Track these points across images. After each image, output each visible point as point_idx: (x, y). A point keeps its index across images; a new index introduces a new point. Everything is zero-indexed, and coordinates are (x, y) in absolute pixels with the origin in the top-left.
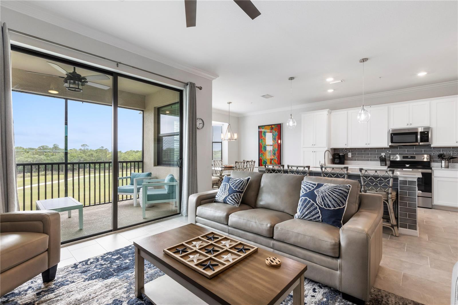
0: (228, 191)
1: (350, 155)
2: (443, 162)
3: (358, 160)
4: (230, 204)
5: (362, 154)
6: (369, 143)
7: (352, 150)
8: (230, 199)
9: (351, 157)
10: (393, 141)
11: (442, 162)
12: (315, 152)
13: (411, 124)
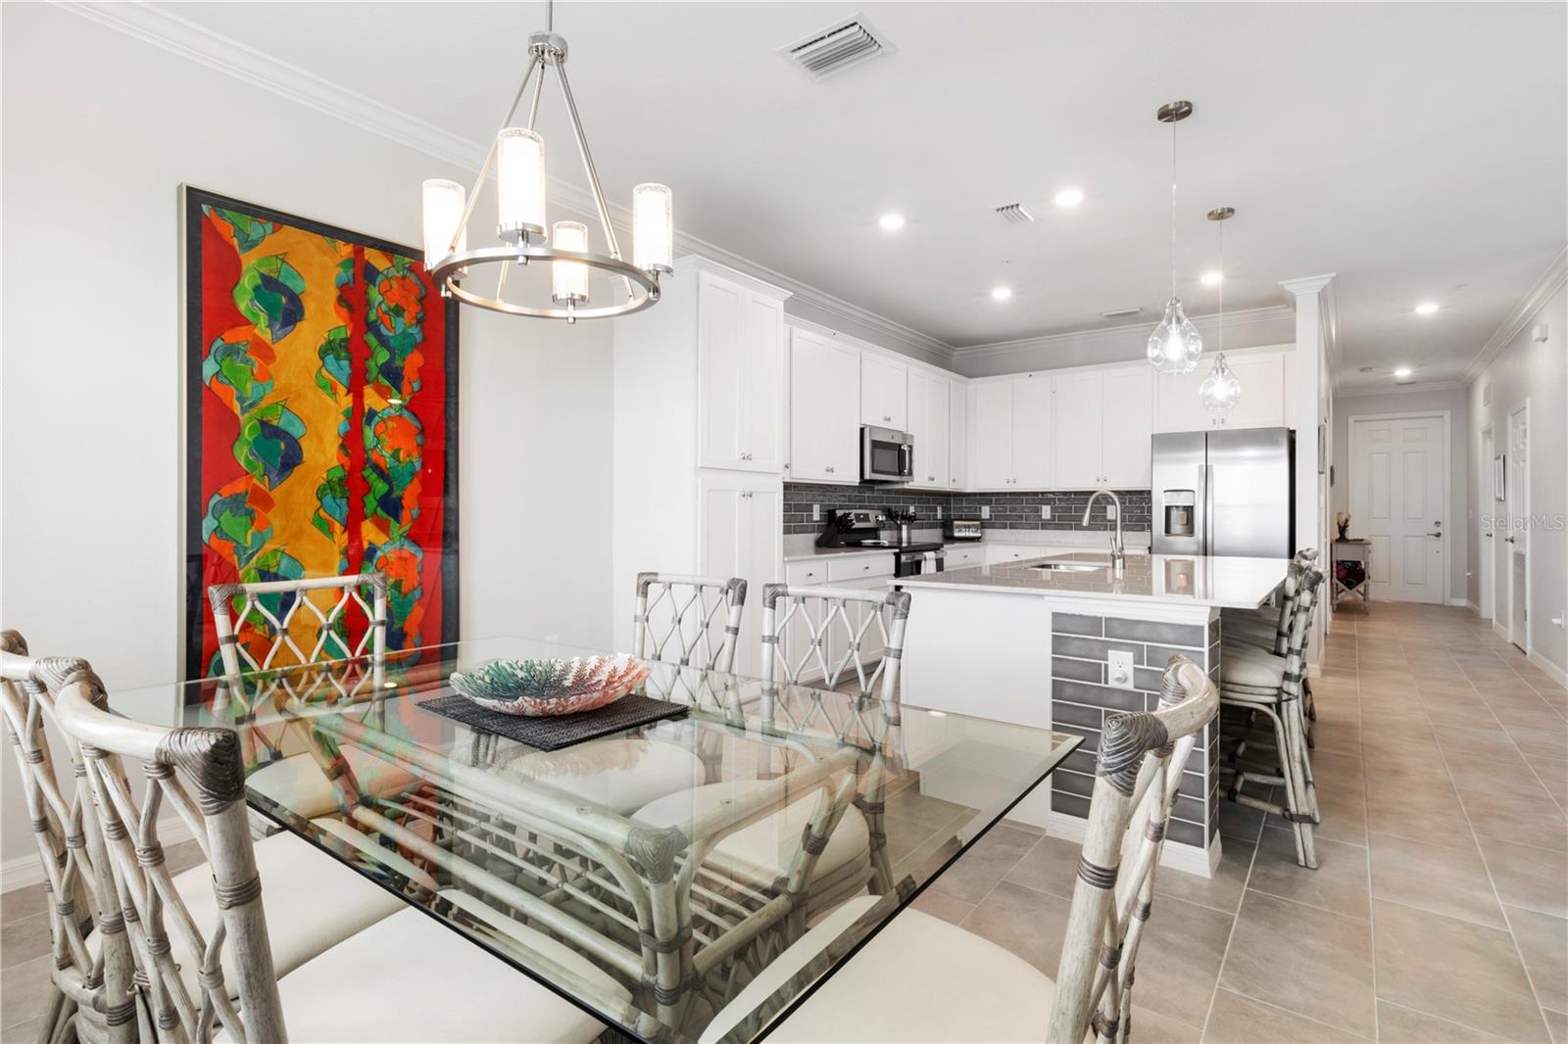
10: (875, 468)
12: (750, 495)
13: (889, 420)
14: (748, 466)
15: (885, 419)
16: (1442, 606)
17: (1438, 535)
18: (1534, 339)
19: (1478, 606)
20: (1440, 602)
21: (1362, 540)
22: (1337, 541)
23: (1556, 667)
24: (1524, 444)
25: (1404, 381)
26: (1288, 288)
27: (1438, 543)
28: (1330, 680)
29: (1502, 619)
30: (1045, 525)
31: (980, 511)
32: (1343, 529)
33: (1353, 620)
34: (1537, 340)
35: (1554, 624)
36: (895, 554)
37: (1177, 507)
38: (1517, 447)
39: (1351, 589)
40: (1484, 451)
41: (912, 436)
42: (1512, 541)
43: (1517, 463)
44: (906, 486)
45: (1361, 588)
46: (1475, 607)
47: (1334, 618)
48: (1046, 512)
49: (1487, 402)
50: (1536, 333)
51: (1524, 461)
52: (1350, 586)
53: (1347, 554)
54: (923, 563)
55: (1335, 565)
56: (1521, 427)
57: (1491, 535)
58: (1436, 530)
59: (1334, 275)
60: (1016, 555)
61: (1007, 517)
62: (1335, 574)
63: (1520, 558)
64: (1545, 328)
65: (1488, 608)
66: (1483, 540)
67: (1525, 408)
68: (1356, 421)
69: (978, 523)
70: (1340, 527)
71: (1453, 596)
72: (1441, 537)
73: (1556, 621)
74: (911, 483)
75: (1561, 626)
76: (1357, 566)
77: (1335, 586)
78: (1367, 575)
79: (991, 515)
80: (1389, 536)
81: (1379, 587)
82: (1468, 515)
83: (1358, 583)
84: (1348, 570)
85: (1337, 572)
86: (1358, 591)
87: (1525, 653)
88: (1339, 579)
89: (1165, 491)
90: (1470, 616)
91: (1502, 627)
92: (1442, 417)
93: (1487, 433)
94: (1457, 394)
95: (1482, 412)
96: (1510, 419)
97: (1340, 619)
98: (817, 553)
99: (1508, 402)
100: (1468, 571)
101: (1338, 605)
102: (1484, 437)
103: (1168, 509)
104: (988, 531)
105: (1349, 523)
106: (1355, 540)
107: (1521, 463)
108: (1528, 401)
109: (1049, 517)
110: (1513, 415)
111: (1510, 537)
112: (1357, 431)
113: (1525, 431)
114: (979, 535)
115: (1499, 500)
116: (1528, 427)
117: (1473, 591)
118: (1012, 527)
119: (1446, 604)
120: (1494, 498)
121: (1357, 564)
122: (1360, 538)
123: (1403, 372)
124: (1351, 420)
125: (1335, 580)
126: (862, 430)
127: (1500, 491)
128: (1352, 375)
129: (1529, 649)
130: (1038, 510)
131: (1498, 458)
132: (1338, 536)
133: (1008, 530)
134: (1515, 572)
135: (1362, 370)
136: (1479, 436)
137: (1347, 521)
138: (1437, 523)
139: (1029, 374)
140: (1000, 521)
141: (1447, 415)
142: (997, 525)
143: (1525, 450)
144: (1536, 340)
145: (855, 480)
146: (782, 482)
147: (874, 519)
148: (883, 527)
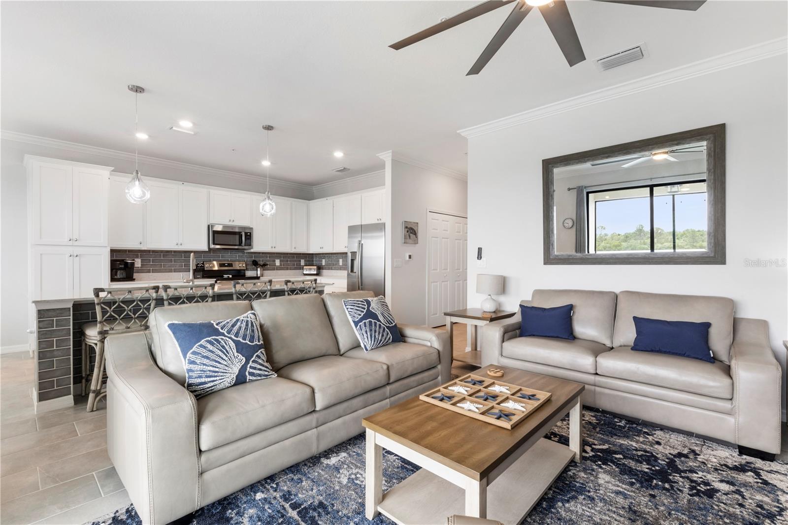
0: (237, 352)
1: (138, 263)
2: (259, 269)
3: (154, 271)
4: (259, 378)
5: (161, 261)
6: (182, 242)
7: (143, 254)
8: (255, 368)
9: (140, 266)
10: (215, 243)
11: (257, 270)
12: (77, 256)
13: (233, 221)
14: (76, 243)
15: (230, 221)
30: (341, 269)
41: (251, 228)
44: (252, 251)
48: (341, 262)
61: (330, 264)
69: (315, 267)
79: (325, 264)
104: (323, 271)
114: (315, 273)
118: (331, 269)
126: (209, 226)
140: (328, 266)
142: (327, 268)
145: (206, 248)
146: (110, 250)
147: (238, 266)
148: (247, 269)
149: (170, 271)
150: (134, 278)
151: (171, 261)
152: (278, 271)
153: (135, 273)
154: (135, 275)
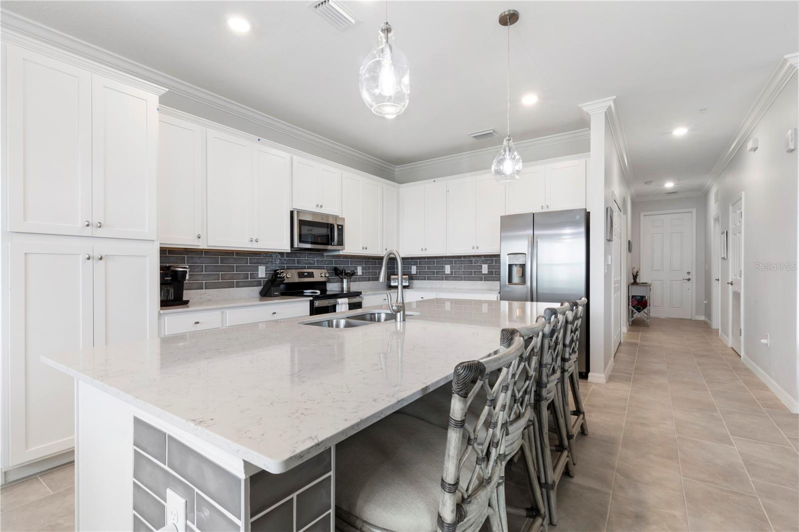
2: (345, 281)
6: (257, 238)
10: (303, 240)
11: (342, 282)
12: (101, 259)
13: (321, 206)
14: (99, 232)
15: (317, 206)
16: (691, 320)
17: (689, 280)
18: (748, 149)
19: (711, 321)
20: (690, 318)
21: (646, 283)
22: (632, 284)
23: (760, 370)
24: (740, 222)
25: (671, 192)
26: (585, 109)
27: (688, 284)
28: (612, 385)
29: (725, 332)
30: (447, 278)
31: (411, 269)
32: (635, 277)
33: (639, 331)
34: (751, 150)
35: (762, 343)
36: (310, 300)
37: (516, 265)
38: (735, 225)
39: (639, 312)
40: (714, 230)
41: (344, 219)
42: (732, 284)
43: (735, 235)
44: (341, 253)
45: (646, 310)
46: (709, 321)
47: (629, 330)
48: (448, 269)
49: (716, 201)
50: (750, 145)
51: (740, 233)
52: (639, 310)
53: (638, 291)
54: (337, 306)
55: (630, 298)
56: (738, 211)
57: (718, 280)
58: (688, 277)
59: (615, 97)
60: (422, 298)
61: (426, 273)
62: (630, 303)
63: (737, 295)
64: (756, 141)
65: (716, 323)
66: (714, 283)
67: (741, 199)
68: (644, 216)
69: (407, 276)
70: (633, 276)
71: (697, 314)
72: (691, 281)
73: (764, 341)
74: (344, 251)
75: (767, 344)
76: (643, 298)
77: (630, 311)
78: (648, 304)
79: (417, 272)
80: (662, 280)
81: (655, 310)
82: (705, 268)
83: (644, 309)
84: (638, 301)
85: (632, 302)
86: (645, 312)
87: (740, 356)
88: (634, 307)
89: (508, 254)
90: (705, 327)
91: (726, 337)
92: (692, 212)
93: (717, 220)
94: (699, 197)
95: (713, 207)
96: (731, 208)
97: (632, 331)
98: (261, 300)
99: (730, 200)
100: (705, 300)
101: (632, 321)
102: (715, 223)
103: (510, 266)
104: (415, 282)
105: (638, 274)
106: (642, 283)
107: (738, 235)
108: (743, 193)
109: (449, 273)
110: (732, 206)
111: (730, 281)
112: (646, 222)
113: (741, 213)
114: (407, 284)
115: (724, 259)
116: (743, 210)
117: (708, 310)
118: (429, 279)
119: (693, 319)
120: (720, 258)
121: (643, 297)
122: (646, 282)
123: (669, 185)
124: (642, 214)
125: (630, 307)
126: (292, 213)
127: (724, 253)
128: (642, 188)
129: (742, 354)
130: (443, 268)
131: (723, 233)
132: (633, 281)
133: (427, 281)
134: (733, 304)
135: (646, 183)
136: (712, 221)
137: (637, 272)
138: (689, 273)
139: (433, 180)
140: (422, 276)
141: (694, 211)
142: (420, 278)
143: (740, 226)
144: (749, 151)
145: (287, 248)
146: (159, 248)
147: (319, 275)
148: (329, 281)
149: (231, 286)
150: (185, 299)
151: (232, 269)
152: (360, 282)
153: (187, 289)
154: (187, 295)
